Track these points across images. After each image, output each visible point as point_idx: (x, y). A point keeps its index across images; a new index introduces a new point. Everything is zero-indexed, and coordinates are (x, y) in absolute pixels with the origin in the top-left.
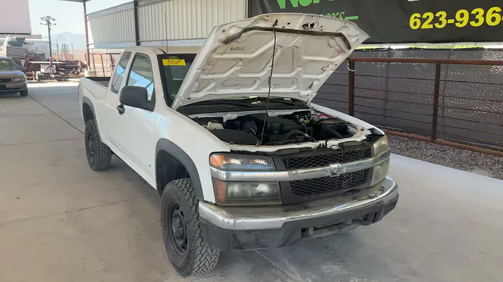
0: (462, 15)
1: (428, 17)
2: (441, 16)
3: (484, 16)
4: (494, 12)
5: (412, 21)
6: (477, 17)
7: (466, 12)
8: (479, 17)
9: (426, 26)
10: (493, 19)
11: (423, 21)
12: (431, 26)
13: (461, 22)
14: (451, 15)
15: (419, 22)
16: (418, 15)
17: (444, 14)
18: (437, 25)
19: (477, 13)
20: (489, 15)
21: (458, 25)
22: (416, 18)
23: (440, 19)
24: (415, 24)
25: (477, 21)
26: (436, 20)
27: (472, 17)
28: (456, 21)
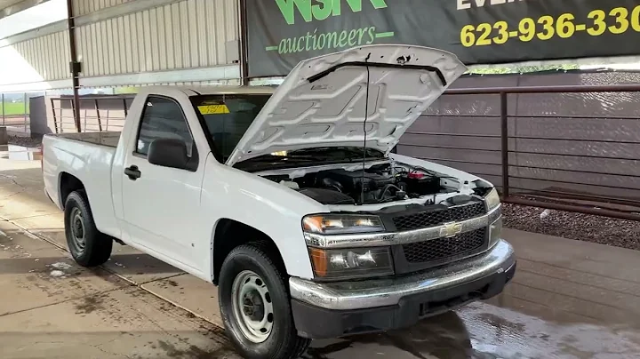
0: (526, 26)
1: (484, 30)
2: (500, 27)
3: (554, 25)
4: (566, 20)
5: (463, 35)
6: (545, 27)
7: (530, 21)
8: (547, 26)
9: (482, 41)
10: (566, 30)
11: (478, 35)
12: (489, 42)
13: (526, 35)
14: (512, 27)
15: (472, 36)
16: (471, 28)
17: (504, 25)
18: (497, 40)
19: (545, 22)
20: (560, 24)
21: (523, 38)
22: (468, 31)
23: (500, 32)
24: (468, 40)
25: (545, 32)
26: (494, 33)
27: (539, 28)
28: (520, 34)
